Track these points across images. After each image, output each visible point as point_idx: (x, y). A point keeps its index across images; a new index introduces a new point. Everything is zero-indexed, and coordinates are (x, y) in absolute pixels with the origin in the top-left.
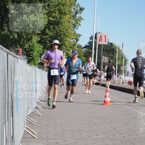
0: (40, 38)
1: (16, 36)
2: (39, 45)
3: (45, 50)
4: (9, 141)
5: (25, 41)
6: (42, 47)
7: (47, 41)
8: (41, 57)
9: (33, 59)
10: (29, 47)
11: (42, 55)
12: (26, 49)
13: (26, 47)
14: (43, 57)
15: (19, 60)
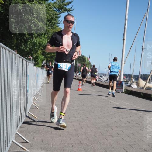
0: (42, 51)
1: (29, 50)
2: (42, 55)
3: (45, 59)
4: (22, 110)
5: (34, 53)
6: (43, 56)
7: (46, 54)
8: (43, 62)
9: (38, 63)
10: (36, 56)
11: (43, 61)
12: (34, 57)
13: (34, 56)
14: (44, 62)
15: (30, 63)
